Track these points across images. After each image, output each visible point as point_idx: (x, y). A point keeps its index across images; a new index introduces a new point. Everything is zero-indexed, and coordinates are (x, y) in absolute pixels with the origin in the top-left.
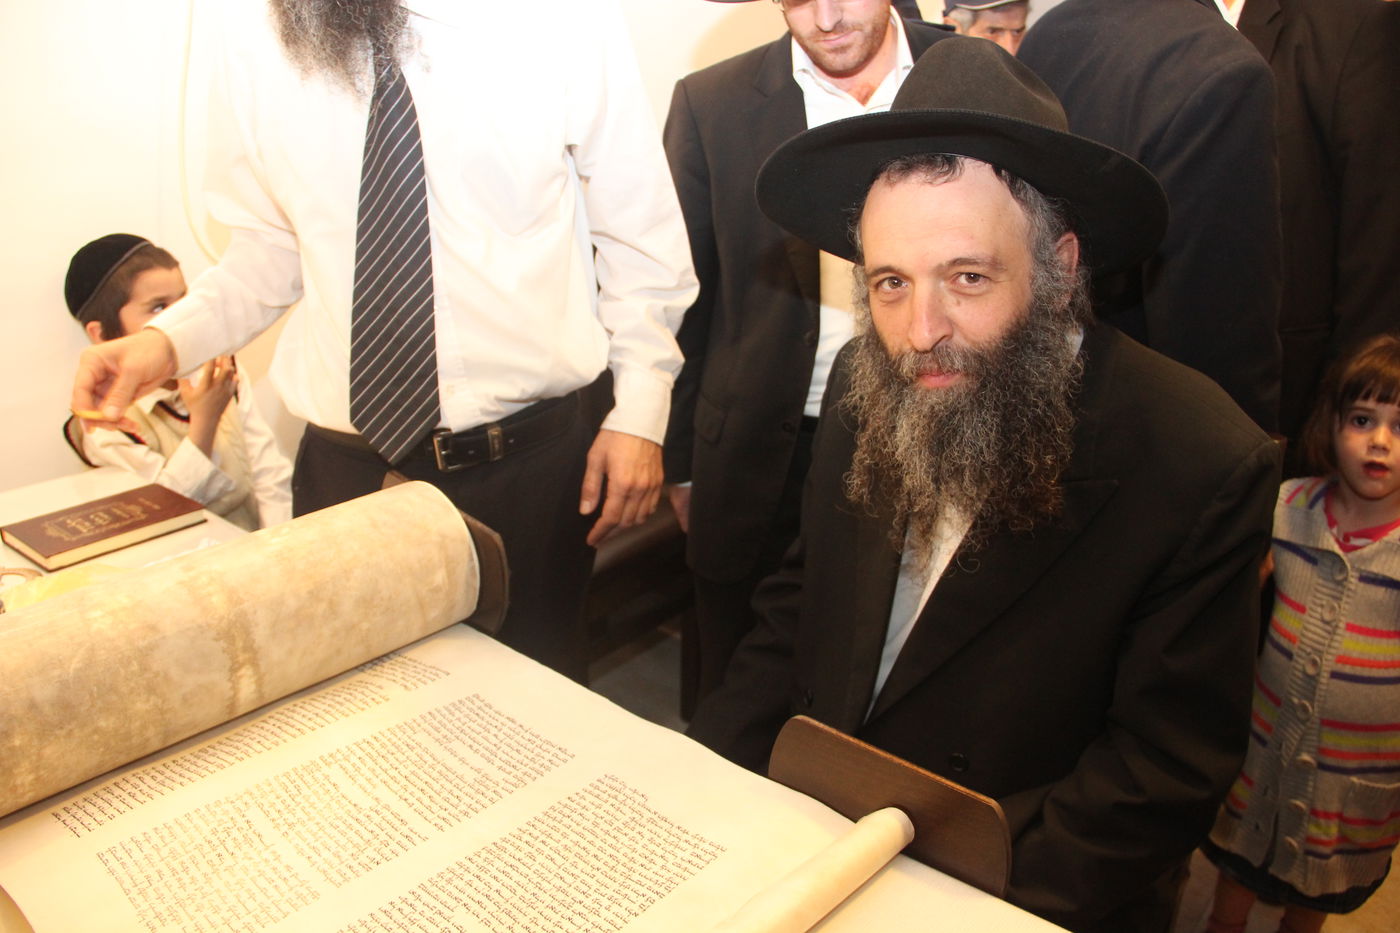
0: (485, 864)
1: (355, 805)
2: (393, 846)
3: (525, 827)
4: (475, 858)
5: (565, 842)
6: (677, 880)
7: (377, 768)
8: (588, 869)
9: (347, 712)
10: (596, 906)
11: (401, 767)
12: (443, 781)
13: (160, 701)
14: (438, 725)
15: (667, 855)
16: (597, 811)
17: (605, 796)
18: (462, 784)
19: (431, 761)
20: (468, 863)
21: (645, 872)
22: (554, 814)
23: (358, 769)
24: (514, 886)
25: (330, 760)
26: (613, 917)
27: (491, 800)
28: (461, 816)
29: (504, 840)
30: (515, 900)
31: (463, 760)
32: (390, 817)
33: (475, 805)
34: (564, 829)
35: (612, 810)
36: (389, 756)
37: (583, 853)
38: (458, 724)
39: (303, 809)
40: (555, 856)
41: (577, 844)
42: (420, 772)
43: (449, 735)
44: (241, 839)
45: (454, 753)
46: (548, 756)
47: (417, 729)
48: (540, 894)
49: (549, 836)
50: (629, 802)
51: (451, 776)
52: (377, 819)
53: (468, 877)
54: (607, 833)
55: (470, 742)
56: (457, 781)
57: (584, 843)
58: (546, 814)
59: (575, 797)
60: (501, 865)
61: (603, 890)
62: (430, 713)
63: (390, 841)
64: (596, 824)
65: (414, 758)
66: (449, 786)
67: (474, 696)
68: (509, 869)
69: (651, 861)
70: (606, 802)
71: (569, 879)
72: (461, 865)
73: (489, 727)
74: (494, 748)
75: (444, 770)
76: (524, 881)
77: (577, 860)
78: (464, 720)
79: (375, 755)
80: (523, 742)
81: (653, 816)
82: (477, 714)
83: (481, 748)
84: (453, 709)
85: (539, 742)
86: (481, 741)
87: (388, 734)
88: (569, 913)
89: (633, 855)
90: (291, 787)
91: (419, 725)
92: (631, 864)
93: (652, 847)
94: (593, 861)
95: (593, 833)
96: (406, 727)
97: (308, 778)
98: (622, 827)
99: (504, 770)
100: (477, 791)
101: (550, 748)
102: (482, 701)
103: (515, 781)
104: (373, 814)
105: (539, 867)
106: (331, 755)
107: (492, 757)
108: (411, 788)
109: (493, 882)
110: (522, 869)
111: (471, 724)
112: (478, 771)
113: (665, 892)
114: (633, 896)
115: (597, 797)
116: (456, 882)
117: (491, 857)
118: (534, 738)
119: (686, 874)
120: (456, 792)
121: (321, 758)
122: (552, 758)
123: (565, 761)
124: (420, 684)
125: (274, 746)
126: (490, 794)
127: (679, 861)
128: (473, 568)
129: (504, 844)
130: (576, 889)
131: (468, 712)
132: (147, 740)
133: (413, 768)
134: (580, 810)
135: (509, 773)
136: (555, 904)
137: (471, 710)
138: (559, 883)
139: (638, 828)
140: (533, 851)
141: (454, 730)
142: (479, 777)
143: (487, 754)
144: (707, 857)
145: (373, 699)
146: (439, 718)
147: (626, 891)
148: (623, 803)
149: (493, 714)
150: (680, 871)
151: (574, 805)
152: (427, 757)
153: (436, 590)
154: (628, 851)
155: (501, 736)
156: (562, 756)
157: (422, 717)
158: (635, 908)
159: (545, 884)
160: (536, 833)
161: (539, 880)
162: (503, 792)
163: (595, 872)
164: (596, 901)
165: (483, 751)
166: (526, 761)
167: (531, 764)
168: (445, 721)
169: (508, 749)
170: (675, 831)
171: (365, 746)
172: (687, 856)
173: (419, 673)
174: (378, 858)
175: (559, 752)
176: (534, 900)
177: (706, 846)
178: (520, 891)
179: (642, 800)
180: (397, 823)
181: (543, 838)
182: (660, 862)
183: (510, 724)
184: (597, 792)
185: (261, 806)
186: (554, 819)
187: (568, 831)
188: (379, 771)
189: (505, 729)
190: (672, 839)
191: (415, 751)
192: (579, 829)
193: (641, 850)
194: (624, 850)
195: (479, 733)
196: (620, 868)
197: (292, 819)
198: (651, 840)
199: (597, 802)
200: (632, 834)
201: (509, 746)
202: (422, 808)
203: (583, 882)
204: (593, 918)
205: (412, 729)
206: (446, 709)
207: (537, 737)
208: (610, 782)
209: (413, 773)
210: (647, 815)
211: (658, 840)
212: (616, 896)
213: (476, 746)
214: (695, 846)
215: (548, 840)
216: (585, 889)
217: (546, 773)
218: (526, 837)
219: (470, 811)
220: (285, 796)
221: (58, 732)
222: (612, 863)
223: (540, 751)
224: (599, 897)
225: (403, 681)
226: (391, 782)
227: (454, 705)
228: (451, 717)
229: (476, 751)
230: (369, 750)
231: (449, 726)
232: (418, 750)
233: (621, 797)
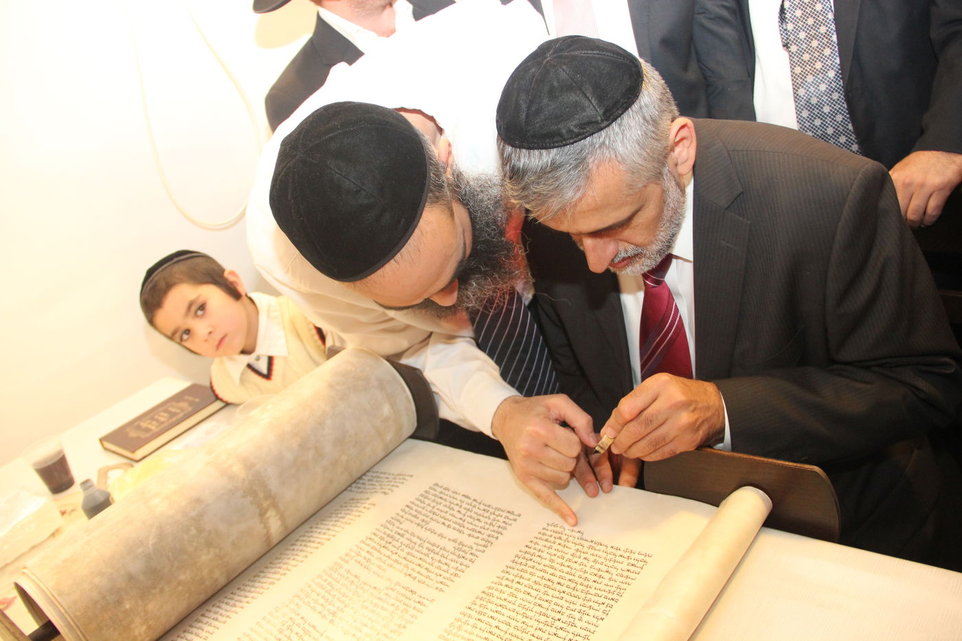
0: (481, 609)
1: (375, 588)
2: (412, 611)
3: (502, 575)
4: (473, 607)
5: (533, 579)
6: (624, 586)
7: (382, 556)
8: (557, 594)
9: (349, 521)
10: (572, 620)
11: (399, 552)
12: (432, 555)
13: (217, 551)
14: (416, 513)
15: (610, 569)
16: (550, 551)
17: (552, 539)
18: (446, 554)
19: (419, 542)
20: (469, 612)
21: (598, 586)
22: (521, 560)
23: (368, 561)
24: (508, 620)
25: (347, 558)
26: (586, 625)
27: (471, 560)
28: (453, 578)
29: (489, 588)
30: (511, 630)
31: (441, 536)
32: (403, 591)
33: (460, 567)
34: (530, 570)
35: (560, 548)
36: (388, 545)
37: (549, 583)
38: (429, 509)
39: (339, 600)
40: (530, 590)
41: (543, 578)
42: (414, 552)
43: (426, 519)
44: (301, 633)
45: (433, 532)
46: (502, 519)
47: (402, 520)
48: (527, 621)
49: (521, 577)
50: (570, 539)
51: (437, 550)
52: (394, 595)
53: (472, 622)
54: (562, 565)
55: (443, 520)
56: (442, 552)
57: (547, 576)
58: (513, 561)
59: (530, 545)
60: (493, 607)
61: (572, 606)
62: (407, 506)
63: (408, 608)
64: (553, 561)
65: (407, 542)
66: (437, 557)
67: (434, 485)
68: (499, 609)
69: (600, 577)
70: (554, 543)
71: (545, 605)
72: (464, 614)
73: (452, 506)
74: (461, 522)
75: (430, 547)
76: (513, 615)
77: (546, 589)
78: (433, 504)
79: (378, 547)
80: (481, 512)
81: (591, 544)
82: (441, 498)
83: (451, 523)
84: (422, 499)
85: (491, 510)
86: (450, 518)
87: (382, 529)
88: (553, 630)
89: (586, 575)
90: (325, 584)
91: (402, 517)
92: (586, 583)
93: (597, 566)
94: (559, 587)
95: (552, 567)
96: (393, 521)
97: (336, 575)
98: (571, 557)
99: (473, 536)
100: (459, 556)
101: (501, 513)
102: (441, 487)
103: (483, 543)
104: (390, 592)
105: (521, 602)
106: (347, 555)
107: (461, 528)
108: (411, 566)
109: (491, 621)
110: (509, 606)
111: (438, 506)
112: (455, 541)
113: (618, 597)
114: (596, 606)
115: (547, 540)
116: (465, 627)
117: (484, 603)
118: (487, 508)
119: (628, 580)
120: (444, 560)
121: (341, 558)
122: (505, 520)
123: (515, 520)
124: (394, 488)
125: (304, 559)
126: (468, 556)
127: (620, 571)
128: (407, 397)
129: (490, 591)
130: (553, 610)
131: (433, 498)
132: (216, 580)
133: (407, 550)
134: (537, 554)
135: (478, 538)
136: (541, 626)
137: (435, 496)
138: (538, 609)
139: (583, 556)
140: (513, 591)
141: (428, 514)
142: (456, 545)
143: (457, 527)
144: (640, 564)
145: (365, 508)
146: (415, 508)
147: (589, 604)
148: (567, 540)
149: (452, 494)
150: (623, 579)
151: (532, 551)
152: (415, 539)
153: (386, 420)
154: (581, 573)
155: (463, 511)
156: (511, 517)
157: (403, 510)
158: (600, 614)
159: (529, 613)
160: (511, 577)
161: (524, 611)
162: (478, 553)
163: (562, 595)
164: (569, 616)
165: (453, 525)
166: (487, 526)
167: (491, 528)
168: (419, 509)
169: (471, 520)
170: (610, 550)
171: (368, 542)
172: (625, 566)
173: (391, 481)
174: (403, 623)
175: (508, 515)
176: (525, 627)
177: (636, 556)
178: (513, 623)
179: (579, 535)
180: (409, 594)
181: (517, 579)
182: (607, 576)
183: (467, 500)
184: (545, 537)
185: (308, 604)
186: (521, 564)
187: (534, 571)
188: (384, 559)
189: (464, 505)
190: (610, 557)
191: (405, 536)
192: (541, 567)
193: (590, 571)
194: (578, 573)
195: (447, 512)
196: (579, 587)
197: (333, 609)
198: (595, 561)
199: (548, 544)
200: (580, 561)
201: (471, 517)
202: (423, 579)
203: (556, 604)
204: (572, 629)
205: (398, 521)
206: (418, 499)
207: (489, 506)
208: (553, 528)
209: (408, 553)
210: (586, 544)
211: (600, 560)
212: (583, 609)
213: (447, 523)
214: (628, 558)
215: (522, 581)
216: (559, 609)
217: (504, 532)
218: (505, 582)
219: (457, 572)
220: (323, 593)
221: (153, 591)
222: (572, 585)
223: (495, 516)
224: (572, 612)
225: (381, 490)
226: (395, 564)
227: (422, 495)
228: (422, 505)
229: (449, 526)
230: (372, 544)
231: (424, 512)
232: (407, 535)
233: (564, 537)
